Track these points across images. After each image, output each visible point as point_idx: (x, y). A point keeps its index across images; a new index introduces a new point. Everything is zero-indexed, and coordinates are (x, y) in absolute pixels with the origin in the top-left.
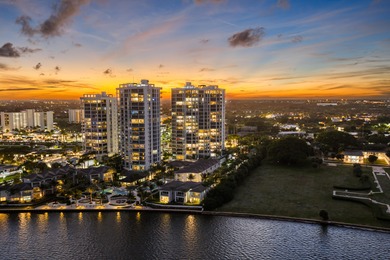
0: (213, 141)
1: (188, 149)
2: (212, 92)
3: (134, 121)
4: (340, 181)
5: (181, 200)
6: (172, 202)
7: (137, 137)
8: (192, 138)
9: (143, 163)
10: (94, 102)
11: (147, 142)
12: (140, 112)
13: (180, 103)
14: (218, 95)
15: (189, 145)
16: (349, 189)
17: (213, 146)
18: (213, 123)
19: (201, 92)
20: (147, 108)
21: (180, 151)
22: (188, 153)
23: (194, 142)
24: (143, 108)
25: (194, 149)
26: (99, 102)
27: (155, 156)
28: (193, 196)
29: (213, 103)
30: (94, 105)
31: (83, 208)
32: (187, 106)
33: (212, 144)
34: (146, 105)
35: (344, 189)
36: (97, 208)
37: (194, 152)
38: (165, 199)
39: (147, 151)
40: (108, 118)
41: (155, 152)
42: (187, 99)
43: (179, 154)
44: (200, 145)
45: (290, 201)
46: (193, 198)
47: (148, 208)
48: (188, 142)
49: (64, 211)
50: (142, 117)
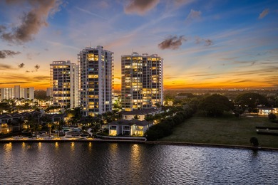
0: (154, 98)
1: (134, 104)
2: (153, 59)
3: (90, 76)
4: (260, 124)
5: (127, 133)
6: (120, 135)
7: (93, 90)
8: (137, 95)
9: (97, 110)
10: (61, 67)
11: (101, 94)
12: (95, 69)
13: (128, 67)
14: (158, 62)
15: (135, 101)
16: (270, 129)
17: (154, 101)
18: (154, 84)
19: (145, 59)
20: (101, 67)
21: (128, 105)
22: (134, 107)
23: (139, 98)
24: (97, 66)
25: (139, 104)
26: (64, 67)
27: (107, 106)
28: (138, 129)
29: (154, 68)
30: (61, 69)
31: (42, 139)
32: (134, 70)
33: (153, 100)
34: (100, 64)
35: (265, 128)
36: (55, 139)
37: (139, 106)
38: (113, 133)
39: (101, 101)
40: (71, 80)
41: (107, 103)
42: (134, 64)
43: (127, 107)
44: (144, 101)
45: (220, 135)
46: (137, 131)
47: (98, 140)
48: (134, 99)
49: (25, 142)
50: (97, 73)
